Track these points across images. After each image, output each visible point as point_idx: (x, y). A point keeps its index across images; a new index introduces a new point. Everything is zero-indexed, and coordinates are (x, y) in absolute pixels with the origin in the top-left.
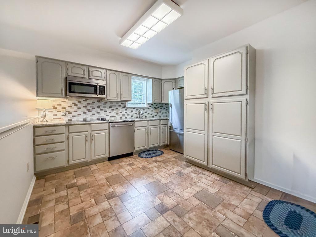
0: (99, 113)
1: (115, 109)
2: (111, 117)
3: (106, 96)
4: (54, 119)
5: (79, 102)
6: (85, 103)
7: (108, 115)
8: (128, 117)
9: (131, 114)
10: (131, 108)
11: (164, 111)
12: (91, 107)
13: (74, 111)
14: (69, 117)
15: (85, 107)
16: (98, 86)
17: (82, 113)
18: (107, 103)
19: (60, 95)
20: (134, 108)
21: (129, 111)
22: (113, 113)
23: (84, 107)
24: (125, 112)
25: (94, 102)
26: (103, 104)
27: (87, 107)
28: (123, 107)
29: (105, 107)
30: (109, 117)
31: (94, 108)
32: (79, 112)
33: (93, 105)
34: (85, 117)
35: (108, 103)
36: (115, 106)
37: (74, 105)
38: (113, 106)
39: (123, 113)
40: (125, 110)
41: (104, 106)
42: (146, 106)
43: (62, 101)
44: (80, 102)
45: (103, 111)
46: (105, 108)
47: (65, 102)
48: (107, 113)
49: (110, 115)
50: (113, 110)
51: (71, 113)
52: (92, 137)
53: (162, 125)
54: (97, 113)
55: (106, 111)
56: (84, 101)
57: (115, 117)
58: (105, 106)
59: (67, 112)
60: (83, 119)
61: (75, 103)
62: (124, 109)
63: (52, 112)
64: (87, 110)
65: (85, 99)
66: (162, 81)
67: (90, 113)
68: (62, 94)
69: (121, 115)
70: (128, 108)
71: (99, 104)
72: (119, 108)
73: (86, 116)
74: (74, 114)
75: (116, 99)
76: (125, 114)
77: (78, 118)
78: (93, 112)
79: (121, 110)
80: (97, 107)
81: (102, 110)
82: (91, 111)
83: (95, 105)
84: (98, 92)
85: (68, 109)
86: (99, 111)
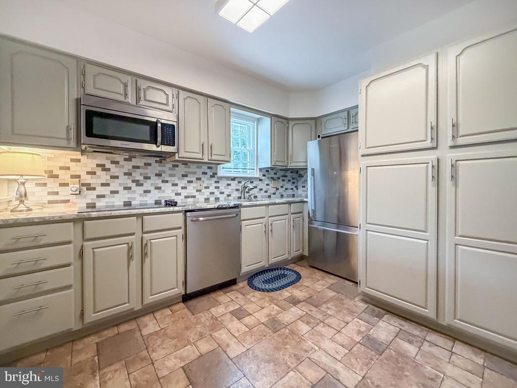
0: (160, 188)
1: (194, 179)
2: (186, 197)
3: (178, 149)
4: (50, 202)
5: (112, 162)
6: (128, 166)
7: (179, 194)
8: (222, 197)
9: (227, 192)
10: (228, 178)
11: (289, 186)
12: (141, 174)
13: (103, 185)
14: (91, 196)
15: (128, 174)
16: (159, 125)
17: (121, 189)
18: (177, 166)
19: (64, 143)
20: (233, 179)
21: (222, 185)
22: (191, 190)
23: (125, 174)
24: (216, 188)
25: (150, 165)
26: (170, 169)
27: (133, 174)
28: (211, 177)
29: (174, 175)
30: (182, 197)
31: (149, 178)
32: (114, 186)
33: (146, 171)
34: (128, 198)
35: (180, 164)
36: (195, 173)
37: (103, 170)
38: (191, 173)
39: (212, 189)
40: (216, 182)
41: (171, 172)
42: (257, 174)
43: (72, 160)
44: (117, 163)
45: (169, 185)
46: (173, 179)
47: (79, 161)
48: (178, 189)
49: (184, 193)
50: (191, 182)
51: (94, 189)
52: (144, 247)
53: (292, 214)
54: (156, 188)
55: (176, 185)
56: (125, 160)
57: (194, 197)
58: (174, 172)
59: (83, 185)
60: (123, 204)
61: (104, 165)
62: (215, 179)
63: (45, 185)
64: (133, 181)
65: (127, 157)
66: (288, 123)
67: (140, 190)
68: (68, 139)
69: (206, 193)
70: (221, 178)
71: (161, 168)
72: (204, 178)
73: (129, 196)
74: (101, 190)
75: (200, 156)
76: (215, 191)
77: (112, 200)
78: (147, 185)
79: (208, 182)
80: (157, 175)
81: (167, 182)
82: (142, 185)
83: (150, 171)
84: (159, 139)
85: (87, 179)
86: (160, 184)
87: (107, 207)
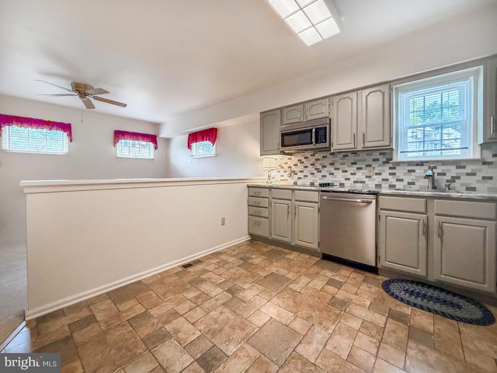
0: (333, 174)
1: (363, 166)
2: (355, 182)
4: (281, 180)
5: (305, 158)
6: (312, 159)
7: (349, 179)
8: (399, 185)
9: (408, 178)
10: (410, 163)
12: (320, 164)
13: (300, 172)
14: (296, 177)
15: (313, 165)
16: (314, 130)
17: (308, 174)
18: (347, 156)
20: (421, 164)
21: (400, 172)
22: (360, 176)
23: (311, 165)
24: (390, 174)
25: (326, 157)
26: (341, 159)
27: (316, 164)
28: (384, 163)
29: (343, 164)
30: (351, 182)
31: (325, 167)
32: (306, 172)
33: (323, 162)
35: (350, 155)
36: (365, 160)
37: (300, 163)
38: (360, 161)
39: (385, 175)
40: (390, 168)
41: (341, 161)
43: (288, 159)
44: (307, 158)
45: (340, 171)
46: (343, 166)
47: (291, 159)
48: (348, 175)
49: (353, 178)
50: (361, 169)
51: (296, 174)
54: (330, 174)
55: (346, 171)
56: (311, 155)
57: (364, 182)
58: (344, 161)
59: (292, 172)
60: (310, 183)
61: (301, 160)
62: (388, 166)
63: (280, 172)
64: (316, 169)
65: (312, 153)
67: (320, 175)
69: (378, 179)
70: (399, 164)
71: (333, 159)
72: (375, 164)
73: (313, 179)
74: (300, 175)
75: (352, 146)
76: (390, 177)
77: (304, 181)
78: (324, 172)
79: (380, 168)
80: (331, 164)
81: (338, 169)
82: (321, 172)
83: (326, 162)
85: (294, 168)
86: (333, 171)
87: (302, 184)
